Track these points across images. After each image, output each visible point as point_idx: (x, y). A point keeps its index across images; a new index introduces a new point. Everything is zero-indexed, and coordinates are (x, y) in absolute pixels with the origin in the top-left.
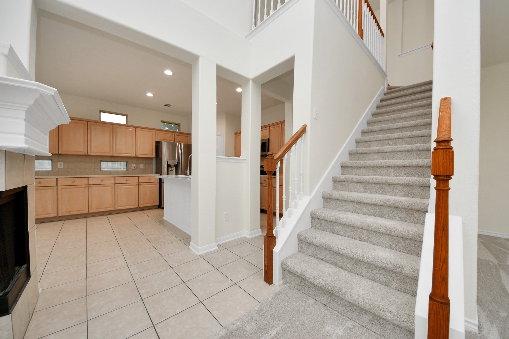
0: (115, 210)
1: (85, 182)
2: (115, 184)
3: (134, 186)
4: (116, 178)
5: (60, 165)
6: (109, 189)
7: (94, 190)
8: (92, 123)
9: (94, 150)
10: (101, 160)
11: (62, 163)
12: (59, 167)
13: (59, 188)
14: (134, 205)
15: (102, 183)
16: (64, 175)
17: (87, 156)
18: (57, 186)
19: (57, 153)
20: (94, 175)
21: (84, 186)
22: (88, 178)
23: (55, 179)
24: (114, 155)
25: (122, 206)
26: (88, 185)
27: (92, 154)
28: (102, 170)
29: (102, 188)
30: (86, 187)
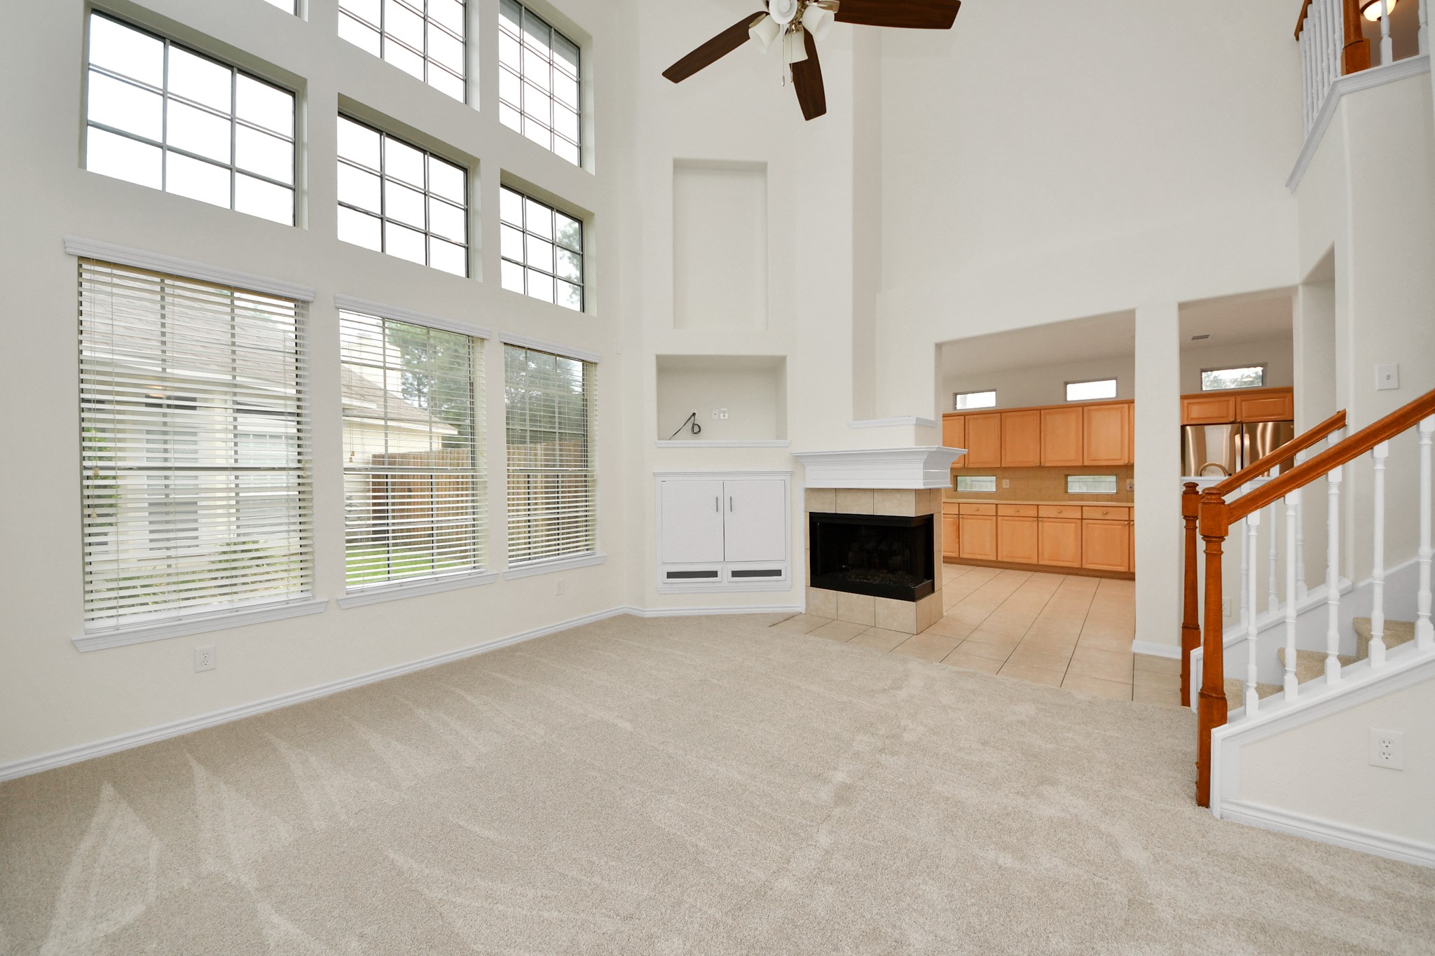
0: (1081, 569)
1: (1033, 512)
2: (1082, 519)
3: (1120, 527)
4: (1084, 508)
5: (1006, 484)
6: (1072, 528)
7: (1047, 527)
8: (1047, 411)
9: (1051, 459)
10: (1067, 473)
11: (1008, 481)
12: (1004, 486)
13: (999, 518)
14: (1121, 566)
15: (1060, 516)
16: (1010, 500)
17: (1041, 468)
18: (997, 515)
19: (999, 466)
20: (1055, 500)
21: (1032, 519)
22: (1038, 505)
23: (995, 505)
24: (1085, 464)
25: (1094, 564)
26: (1038, 517)
27: (1047, 465)
28: (1069, 491)
29: (1059, 524)
30: (1033, 521)
